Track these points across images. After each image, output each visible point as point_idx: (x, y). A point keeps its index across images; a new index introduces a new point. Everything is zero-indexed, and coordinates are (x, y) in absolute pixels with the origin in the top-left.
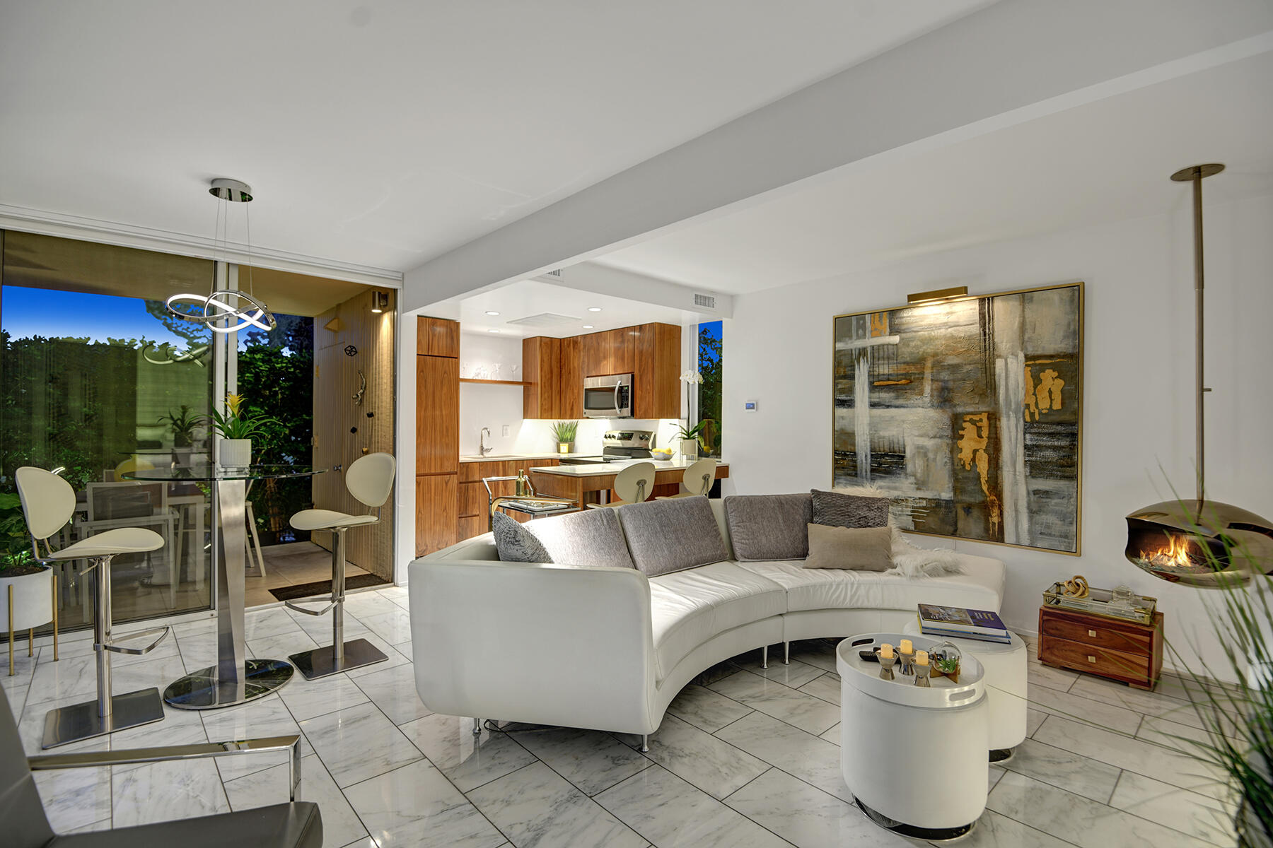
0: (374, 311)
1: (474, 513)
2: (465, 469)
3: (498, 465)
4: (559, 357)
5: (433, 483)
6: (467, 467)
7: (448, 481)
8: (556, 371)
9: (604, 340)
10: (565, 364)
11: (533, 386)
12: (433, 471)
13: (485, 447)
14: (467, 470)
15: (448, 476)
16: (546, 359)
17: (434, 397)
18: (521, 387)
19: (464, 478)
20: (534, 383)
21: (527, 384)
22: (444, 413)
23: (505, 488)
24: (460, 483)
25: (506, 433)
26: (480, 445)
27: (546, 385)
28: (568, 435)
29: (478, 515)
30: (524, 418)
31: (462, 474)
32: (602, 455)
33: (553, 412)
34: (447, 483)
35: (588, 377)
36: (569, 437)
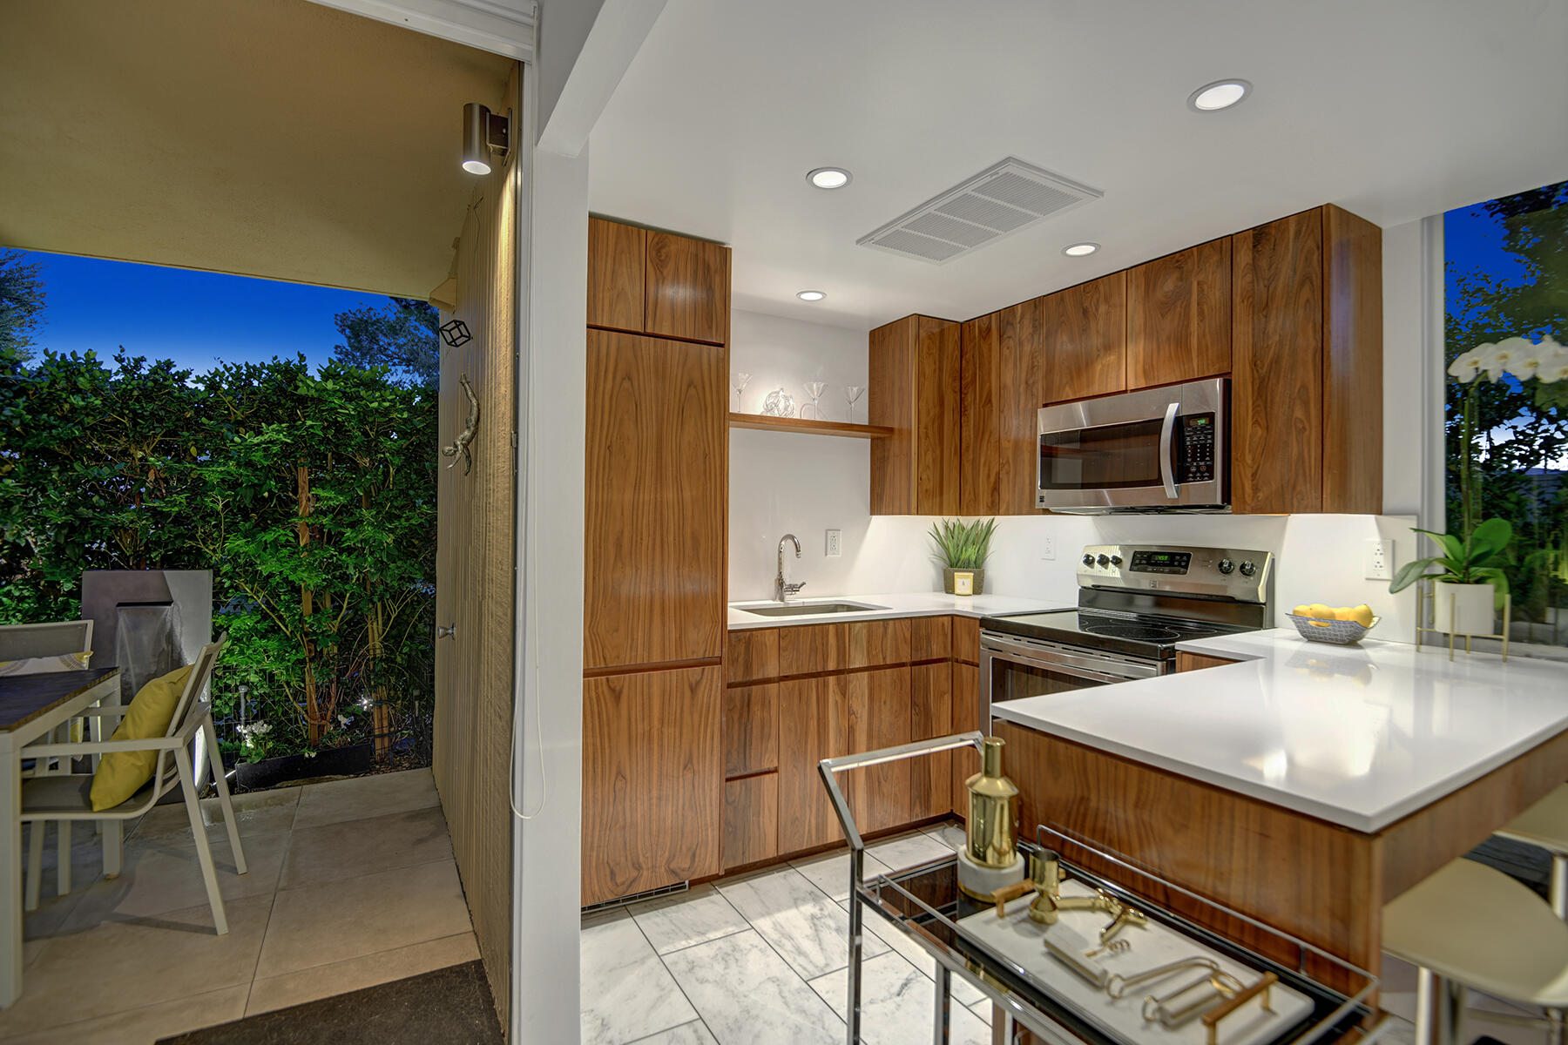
0: (468, 166)
1: (766, 766)
2: (741, 649)
3: (825, 635)
4: (957, 366)
5: (656, 691)
6: (748, 643)
7: (698, 683)
8: (950, 399)
9: (1107, 301)
10: (974, 381)
11: (896, 436)
12: (656, 658)
13: (788, 581)
14: (747, 649)
15: (699, 669)
16: (928, 370)
17: (659, 450)
18: (866, 443)
19: (741, 669)
20: (900, 431)
21: (880, 434)
22: (687, 495)
23: (844, 695)
24: (730, 686)
25: (834, 548)
26: (776, 576)
27: (930, 432)
28: (971, 553)
29: (775, 771)
30: (872, 513)
31: (734, 661)
32: (1076, 606)
33: (945, 496)
34: (693, 690)
35: (1045, 405)
36: (973, 558)
